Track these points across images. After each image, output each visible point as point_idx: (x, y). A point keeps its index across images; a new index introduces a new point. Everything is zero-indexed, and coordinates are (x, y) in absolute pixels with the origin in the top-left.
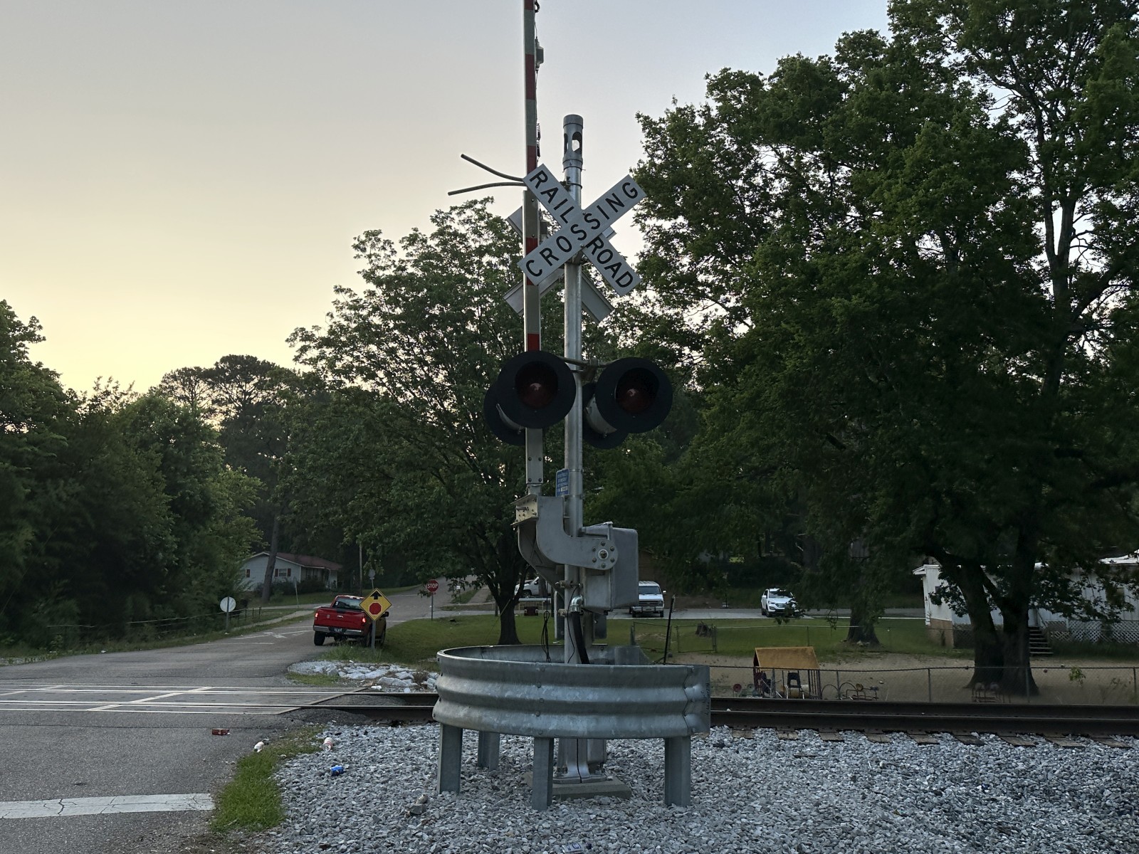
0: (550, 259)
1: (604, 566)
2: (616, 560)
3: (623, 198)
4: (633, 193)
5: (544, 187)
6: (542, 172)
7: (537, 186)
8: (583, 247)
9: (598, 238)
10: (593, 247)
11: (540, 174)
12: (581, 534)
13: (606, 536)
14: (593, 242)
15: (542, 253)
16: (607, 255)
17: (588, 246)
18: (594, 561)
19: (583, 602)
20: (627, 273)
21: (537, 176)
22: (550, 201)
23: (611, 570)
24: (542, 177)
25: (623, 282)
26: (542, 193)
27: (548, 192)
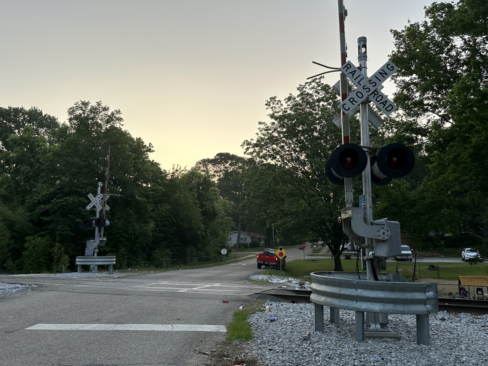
0: (353, 102)
1: (384, 238)
2: (390, 235)
3: (387, 71)
4: (392, 68)
5: (349, 71)
6: (349, 64)
7: (346, 71)
8: (369, 95)
9: (376, 90)
10: (373, 94)
11: (347, 65)
12: (372, 224)
13: (384, 225)
14: (373, 92)
15: (349, 100)
16: (380, 98)
17: (371, 94)
18: (379, 236)
19: (375, 254)
20: (390, 105)
21: (346, 66)
22: (352, 77)
23: (387, 240)
24: (349, 66)
25: (388, 109)
26: (349, 73)
27: (351, 73)
